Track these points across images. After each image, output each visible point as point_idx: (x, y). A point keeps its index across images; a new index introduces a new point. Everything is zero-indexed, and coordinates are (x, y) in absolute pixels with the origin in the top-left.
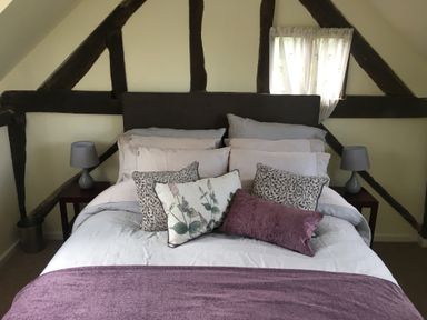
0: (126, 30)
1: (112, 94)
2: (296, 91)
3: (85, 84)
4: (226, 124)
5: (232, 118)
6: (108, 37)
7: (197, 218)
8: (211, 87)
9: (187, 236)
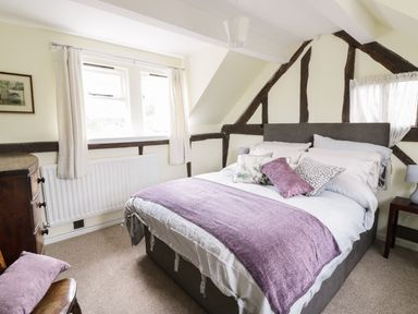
0: (270, 94)
1: (262, 126)
2: (370, 120)
3: (252, 121)
4: (312, 140)
5: (316, 136)
6: (262, 98)
7: (247, 172)
8: (311, 120)
9: (241, 179)
